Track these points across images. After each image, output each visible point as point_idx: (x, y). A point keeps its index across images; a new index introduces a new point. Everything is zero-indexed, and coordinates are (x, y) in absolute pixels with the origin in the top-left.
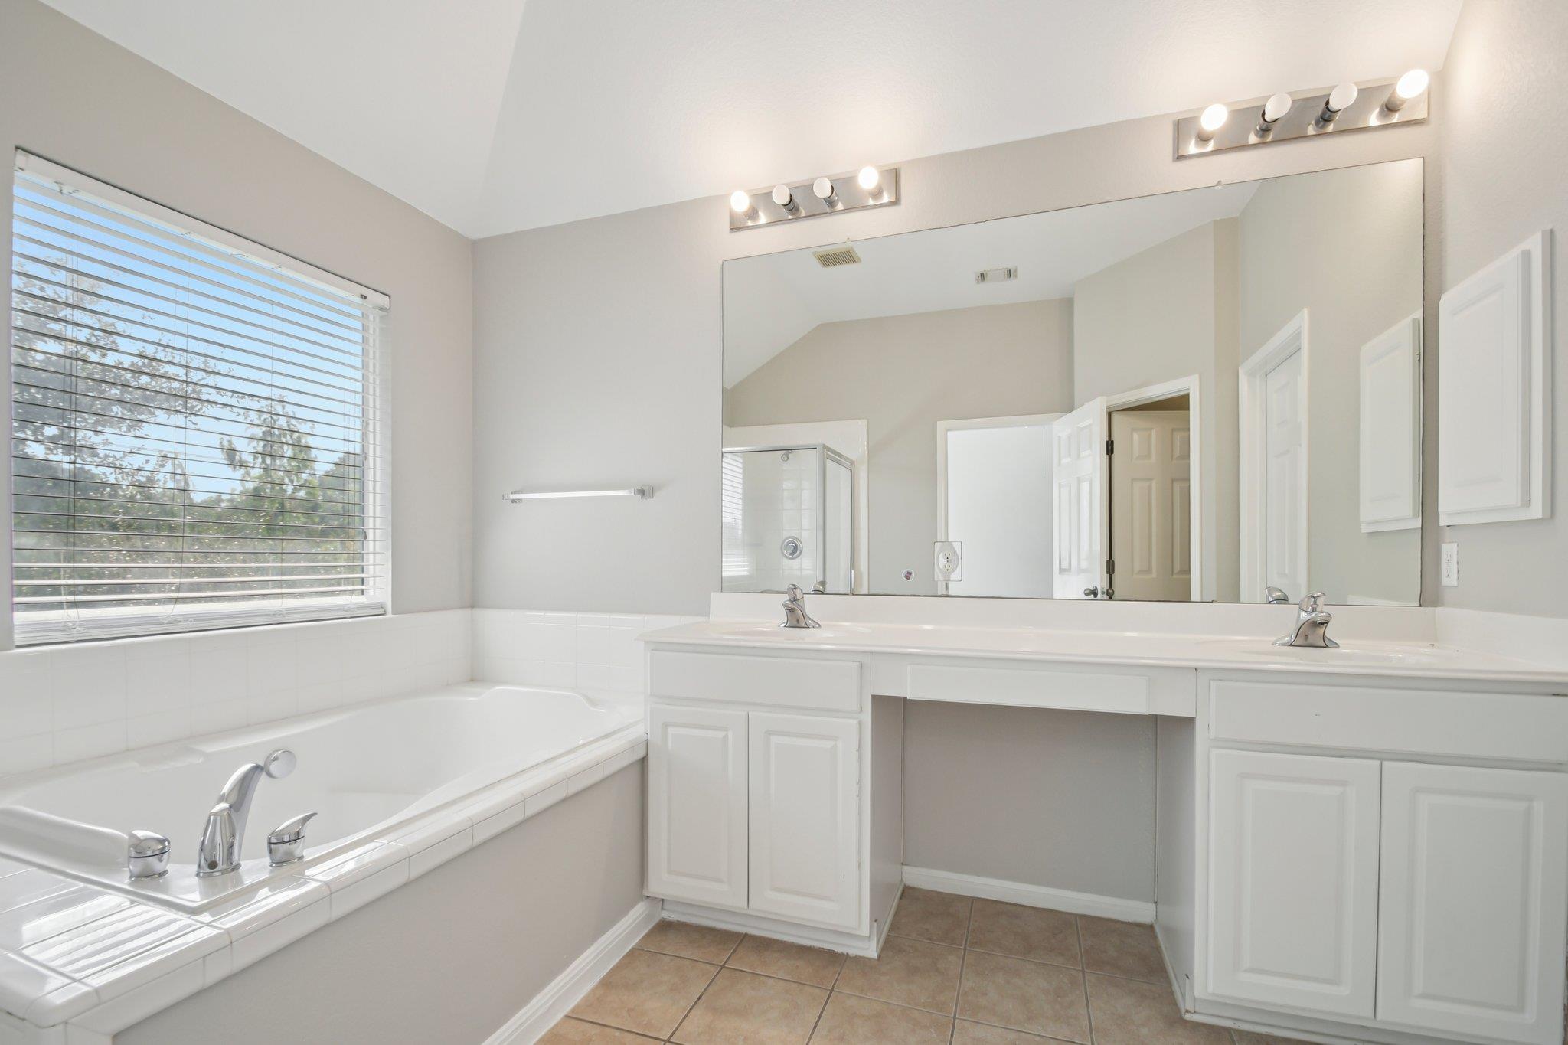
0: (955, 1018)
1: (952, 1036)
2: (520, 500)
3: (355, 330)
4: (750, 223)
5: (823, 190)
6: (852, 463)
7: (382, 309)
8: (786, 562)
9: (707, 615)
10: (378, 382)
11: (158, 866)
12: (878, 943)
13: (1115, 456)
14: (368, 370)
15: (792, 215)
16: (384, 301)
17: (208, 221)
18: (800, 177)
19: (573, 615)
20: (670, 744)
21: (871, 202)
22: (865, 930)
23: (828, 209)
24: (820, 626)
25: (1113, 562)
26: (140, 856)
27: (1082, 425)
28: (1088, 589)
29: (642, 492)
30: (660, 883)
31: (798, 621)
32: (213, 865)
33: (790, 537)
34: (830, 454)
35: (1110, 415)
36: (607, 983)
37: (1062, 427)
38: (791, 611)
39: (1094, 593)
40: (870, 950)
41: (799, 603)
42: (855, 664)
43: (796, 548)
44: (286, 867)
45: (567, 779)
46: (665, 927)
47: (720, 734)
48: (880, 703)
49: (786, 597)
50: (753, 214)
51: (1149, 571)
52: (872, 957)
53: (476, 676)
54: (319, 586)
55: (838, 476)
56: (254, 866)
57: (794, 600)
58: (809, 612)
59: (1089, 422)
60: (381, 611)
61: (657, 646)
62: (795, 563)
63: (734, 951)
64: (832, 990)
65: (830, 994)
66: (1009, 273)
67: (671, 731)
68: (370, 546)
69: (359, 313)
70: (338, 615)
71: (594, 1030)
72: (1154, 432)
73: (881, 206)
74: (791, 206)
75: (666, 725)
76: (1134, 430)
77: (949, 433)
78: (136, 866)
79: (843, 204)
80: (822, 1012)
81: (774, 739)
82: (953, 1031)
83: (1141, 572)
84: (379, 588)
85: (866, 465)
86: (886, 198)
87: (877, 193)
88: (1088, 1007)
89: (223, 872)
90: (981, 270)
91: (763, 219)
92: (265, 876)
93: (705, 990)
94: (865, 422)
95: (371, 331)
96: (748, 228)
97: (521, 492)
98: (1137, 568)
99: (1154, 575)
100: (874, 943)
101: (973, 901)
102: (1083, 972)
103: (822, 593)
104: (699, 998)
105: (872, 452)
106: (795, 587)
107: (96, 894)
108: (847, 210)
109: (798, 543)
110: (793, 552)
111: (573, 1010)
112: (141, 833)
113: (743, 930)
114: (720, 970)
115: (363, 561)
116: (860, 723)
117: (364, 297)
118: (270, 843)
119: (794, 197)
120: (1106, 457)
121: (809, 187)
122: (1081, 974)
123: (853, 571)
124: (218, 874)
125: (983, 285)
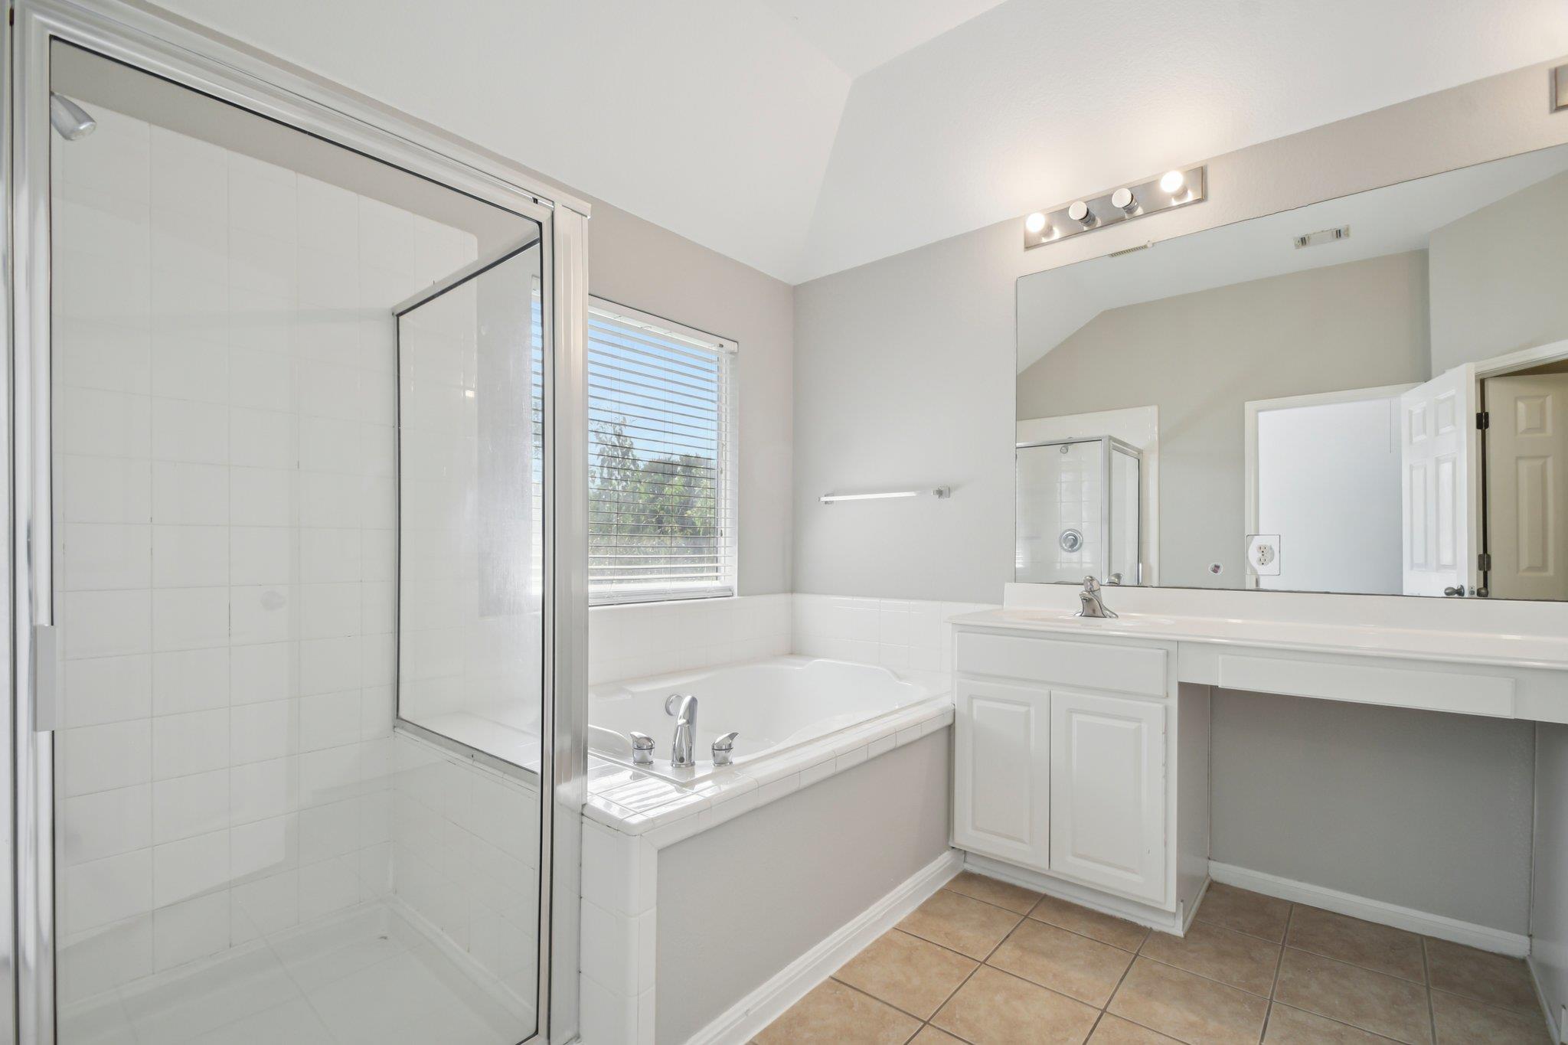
0: (1271, 999)
1: (1268, 1014)
2: (832, 502)
3: (711, 371)
4: (1044, 240)
5: (1122, 199)
6: (1140, 452)
7: (732, 353)
8: (1065, 554)
9: (1002, 603)
10: (728, 411)
11: (650, 758)
12: (1184, 922)
13: (1491, 432)
14: (721, 402)
15: (1088, 226)
16: (733, 346)
17: (606, 298)
18: (1096, 189)
19: (877, 600)
20: (975, 712)
21: (1174, 203)
22: (1171, 905)
23: (1127, 217)
24: (1117, 616)
25: (1489, 557)
26: (640, 748)
27: (1442, 397)
28: (1453, 588)
29: (940, 493)
30: (966, 835)
31: (1094, 611)
32: (682, 760)
33: (1069, 530)
34: (1116, 445)
35: (1482, 383)
36: (924, 909)
37: (1414, 399)
38: (1087, 601)
39: (1460, 592)
40: (1177, 928)
41: (1096, 593)
42: (1161, 652)
43: (1076, 540)
44: (723, 768)
45: (896, 733)
46: (967, 877)
47: (1023, 709)
48: (1187, 690)
49: (1082, 588)
50: (1048, 231)
51: (1544, 567)
52: (1179, 935)
53: (795, 650)
54: (692, 572)
55: (1126, 466)
56: (704, 766)
57: (1091, 591)
58: (1105, 602)
59: (1452, 392)
60: (729, 593)
61: (963, 628)
62: (1075, 556)
63: (1035, 907)
64: (1137, 955)
65: (1135, 958)
66: (1339, 234)
67: (977, 703)
68: (722, 541)
69: (714, 358)
70: (702, 595)
71: (918, 943)
72: (1549, 401)
73: (1185, 205)
74: (1088, 219)
75: (971, 698)
76: (1516, 399)
77: (1261, 415)
78: (638, 755)
79: (1144, 209)
80: (1128, 969)
81: (1076, 718)
82: (1269, 1011)
83: (1531, 568)
84: (727, 572)
85: (1156, 455)
86: (1191, 197)
87: (1182, 194)
88: (1432, 1020)
89: (687, 765)
90: (1302, 234)
91: (1057, 234)
92: (709, 772)
93: (1013, 931)
94: (1155, 409)
95: (724, 371)
96: (1044, 244)
97: (832, 495)
98: (1524, 563)
99: (1551, 572)
100: (1179, 922)
101: (1292, 905)
102: (1428, 989)
103: (1118, 585)
104: (1007, 937)
105: (1162, 441)
106: (1092, 579)
107: (622, 770)
108: (1147, 214)
109: (1078, 535)
110: (1072, 546)
111: (900, 924)
112: (637, 734)
113: (1043, 891)
114: (1023, 920)
115: (717, 553)
116: (1166, 709)
117: (721, 346)
118: (713, 749)
119: (1090, 210)
120: (1476, 433)
121: (1107, 198)
122: (1425, 989)
123: (1140, 565)
124: (684, 766)
125: (1304, 250)
